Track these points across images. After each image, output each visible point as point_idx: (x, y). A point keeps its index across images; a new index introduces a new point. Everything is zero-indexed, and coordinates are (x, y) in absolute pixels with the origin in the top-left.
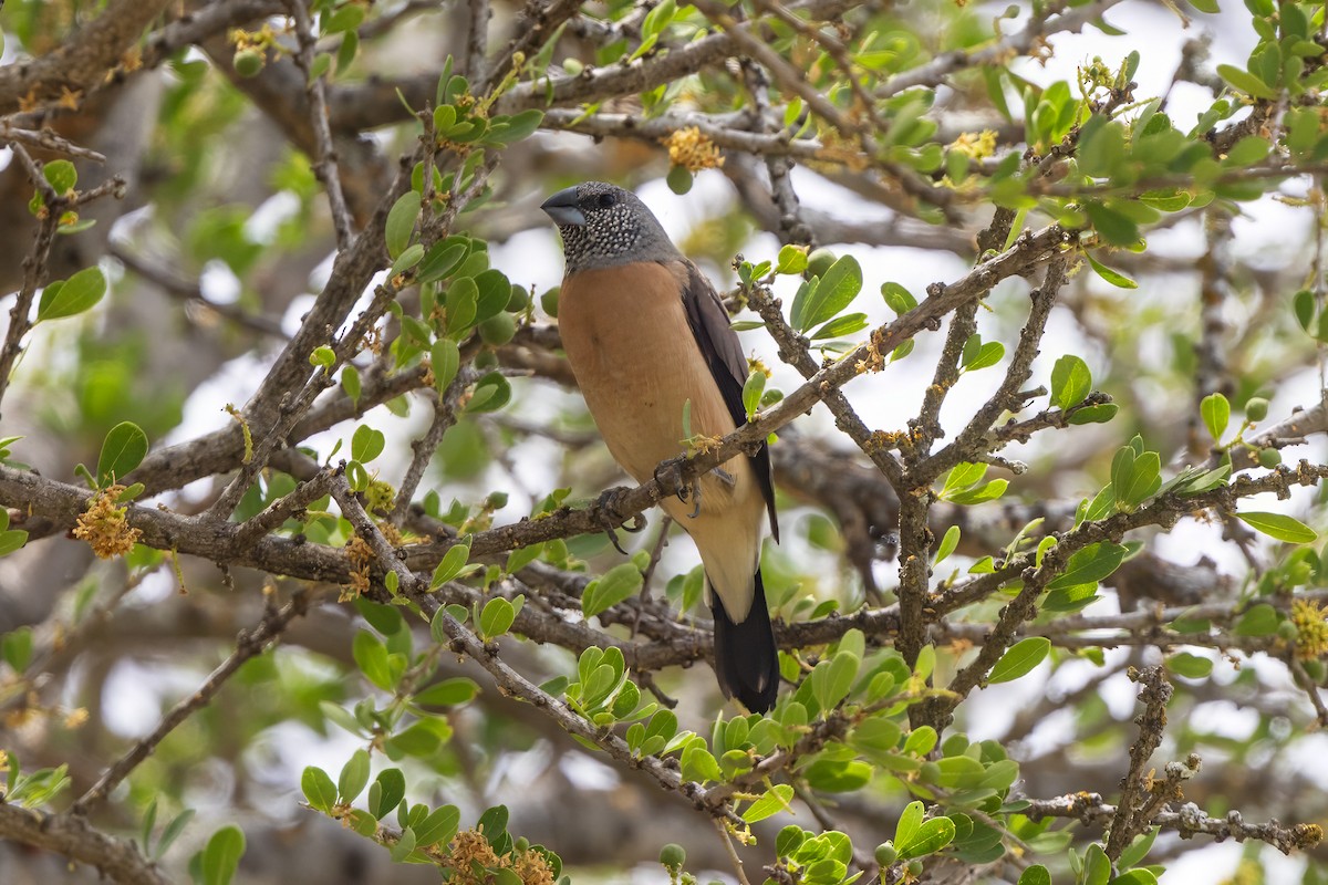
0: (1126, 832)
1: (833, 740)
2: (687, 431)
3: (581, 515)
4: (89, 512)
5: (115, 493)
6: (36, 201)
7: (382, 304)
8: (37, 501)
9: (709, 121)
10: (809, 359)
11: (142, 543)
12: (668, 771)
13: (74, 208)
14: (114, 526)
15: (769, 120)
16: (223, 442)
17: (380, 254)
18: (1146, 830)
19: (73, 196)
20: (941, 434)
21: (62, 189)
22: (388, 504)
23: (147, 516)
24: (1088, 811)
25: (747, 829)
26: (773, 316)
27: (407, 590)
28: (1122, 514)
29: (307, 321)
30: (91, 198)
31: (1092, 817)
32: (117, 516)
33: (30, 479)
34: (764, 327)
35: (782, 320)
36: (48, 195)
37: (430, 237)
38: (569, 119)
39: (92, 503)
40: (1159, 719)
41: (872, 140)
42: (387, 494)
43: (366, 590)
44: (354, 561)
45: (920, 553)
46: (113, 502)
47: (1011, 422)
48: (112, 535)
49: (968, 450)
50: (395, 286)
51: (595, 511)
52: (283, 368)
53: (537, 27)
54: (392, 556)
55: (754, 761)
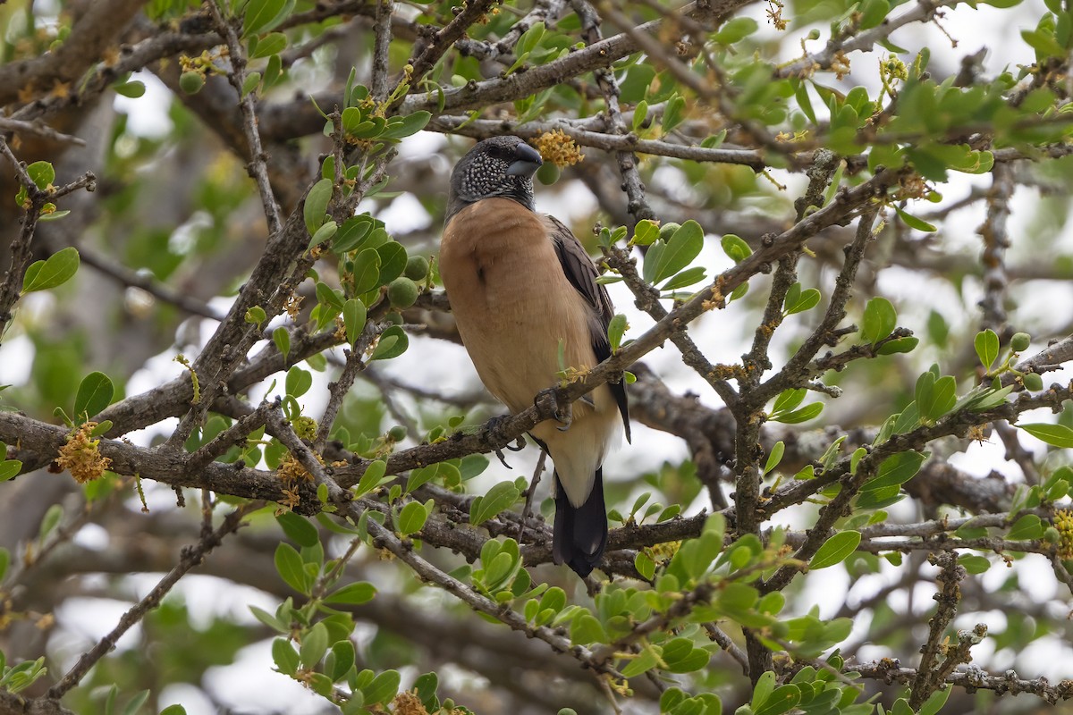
0: (926, 689)
1: (701, 605)
2: (561, 365)
3: (472, 438)
4: (68, 445)
5: (89, 428)
6: (22, 195)
7: (303, 271)
8: (24, 438)
9: (571, 125)
10: (659, 306)
11: (111, 470)
12: (559, 638)
13: (53, 200)
14: (89, 455)
15: (619, 123)
16: (176, 391)
17: (303, 235)
18: (942, 687)
19: (52, 190)
20: (769, 367)
21: (43, 185)
22: (311, 434)
23: (114, 448)
24: (890, 673)
25: (626, 683)
26: (630, 272)
27: (336, 499)
28: (924, 427)
29: (244, 291)
30: (67, 192)
31: (893, 677)
32: (91, 448)
33: (18, 419)
34: (623, 282)
35: (636, 275)
36: (31, 190)
37: (341, 216)
38: (457, 124)
39: (70, 438)
40: (953, 595)
41: (726, 102)
42: (310, 427)
43: (297, 505)
44: (284, 482)
45: (753, 464)
46: (87, 437)
47: (829, 355)
48: (87, 463)
49: (792, 378)
50: (314, 256)
51: (484, 434)
52: (225, 330)
53: (431, 46)
54: (322, 473)
55: (632, 625)
